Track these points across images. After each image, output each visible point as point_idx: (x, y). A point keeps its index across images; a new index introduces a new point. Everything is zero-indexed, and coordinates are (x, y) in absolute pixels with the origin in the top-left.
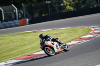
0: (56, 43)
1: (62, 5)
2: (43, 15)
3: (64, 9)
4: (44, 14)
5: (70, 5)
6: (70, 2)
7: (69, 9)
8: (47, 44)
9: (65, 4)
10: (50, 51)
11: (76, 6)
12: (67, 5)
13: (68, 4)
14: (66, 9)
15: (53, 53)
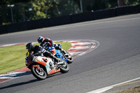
0: (49, 60)
2: (4, 24)
3: (33, 15)
4: (5, 22)
5: (41, 11)
6: (42, 7)
8: (36, 61)
9: (35, 9)
10: (39, 71)
11: (50, 11)
13: (39, 8)
14: (36, 15)
15: (44, 75)
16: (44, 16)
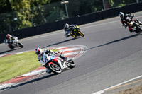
1: (16, 19)
3: (19, 25)
5: (26, 19)
6: (27, 15)
7: (25, 25)
9: (20, 18)
12: (23, 19)
13: (24, 17)
14: (22, 24)
16: (30, 24)
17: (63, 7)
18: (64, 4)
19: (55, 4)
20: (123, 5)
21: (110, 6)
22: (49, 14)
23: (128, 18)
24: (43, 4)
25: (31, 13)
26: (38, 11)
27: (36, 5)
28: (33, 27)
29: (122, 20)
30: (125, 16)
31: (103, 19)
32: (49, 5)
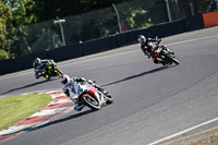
6: (2, 41)
16: (6, 55)
17: (56, 28)
18: (58, 24)
19: (45, 23)
20: (148, 25)
21: (129, 28)
22: (34, 40)
23: (151, 44)
24: (26, 24)
25: (8, 37)
26: (19, 34)
27: (16, 25)
28: (11, 59)
29: (142, 47)
30: (148, 41)
31: (118, 46)
32: (37, 25)
